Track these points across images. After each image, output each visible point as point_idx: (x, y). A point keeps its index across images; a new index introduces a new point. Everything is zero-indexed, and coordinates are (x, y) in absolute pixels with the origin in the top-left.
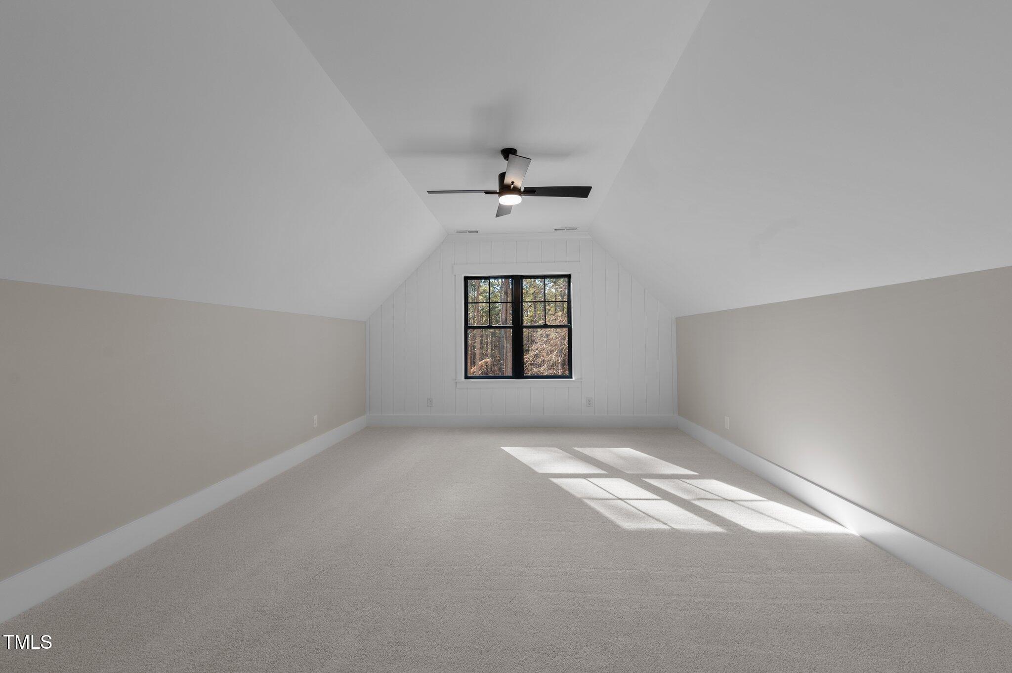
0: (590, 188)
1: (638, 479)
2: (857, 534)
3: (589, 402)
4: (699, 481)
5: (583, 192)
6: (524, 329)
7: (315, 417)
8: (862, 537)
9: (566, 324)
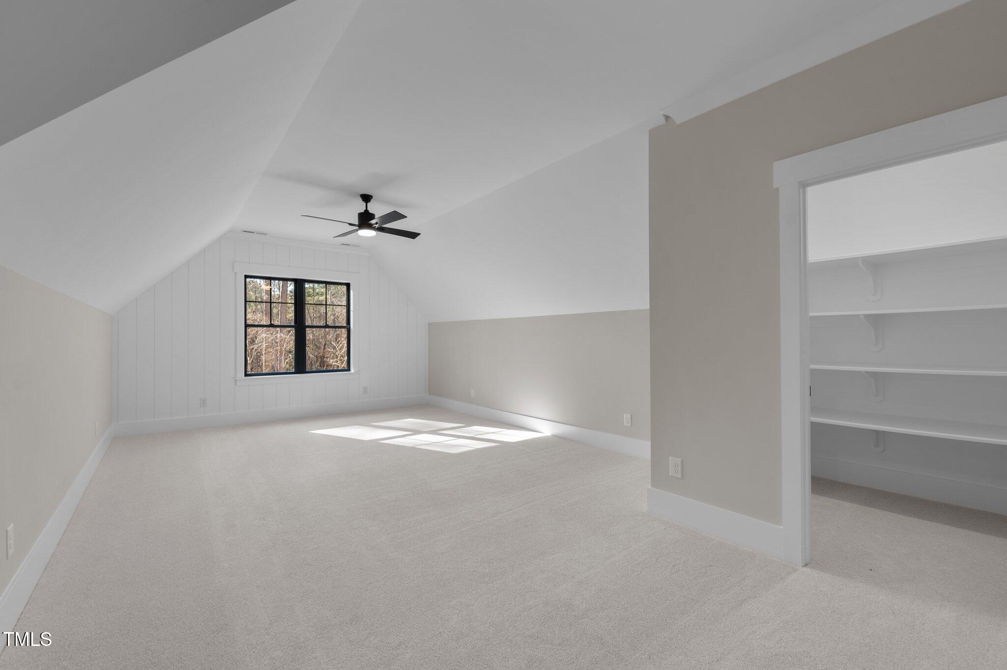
0: (420, 234)
1: (435, 432)
2: (550, 435)
3: (365, 390)
4: (466, 428)
5: (413, 235)
6: (307, 329)
7: (97, 423)
8: (552, 435)
9: (345, 325)
